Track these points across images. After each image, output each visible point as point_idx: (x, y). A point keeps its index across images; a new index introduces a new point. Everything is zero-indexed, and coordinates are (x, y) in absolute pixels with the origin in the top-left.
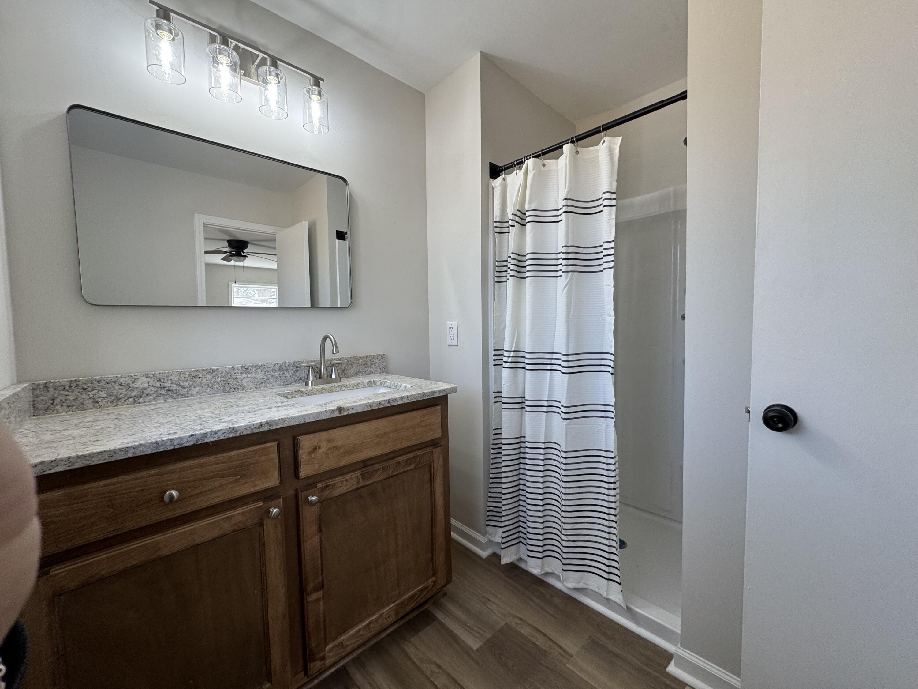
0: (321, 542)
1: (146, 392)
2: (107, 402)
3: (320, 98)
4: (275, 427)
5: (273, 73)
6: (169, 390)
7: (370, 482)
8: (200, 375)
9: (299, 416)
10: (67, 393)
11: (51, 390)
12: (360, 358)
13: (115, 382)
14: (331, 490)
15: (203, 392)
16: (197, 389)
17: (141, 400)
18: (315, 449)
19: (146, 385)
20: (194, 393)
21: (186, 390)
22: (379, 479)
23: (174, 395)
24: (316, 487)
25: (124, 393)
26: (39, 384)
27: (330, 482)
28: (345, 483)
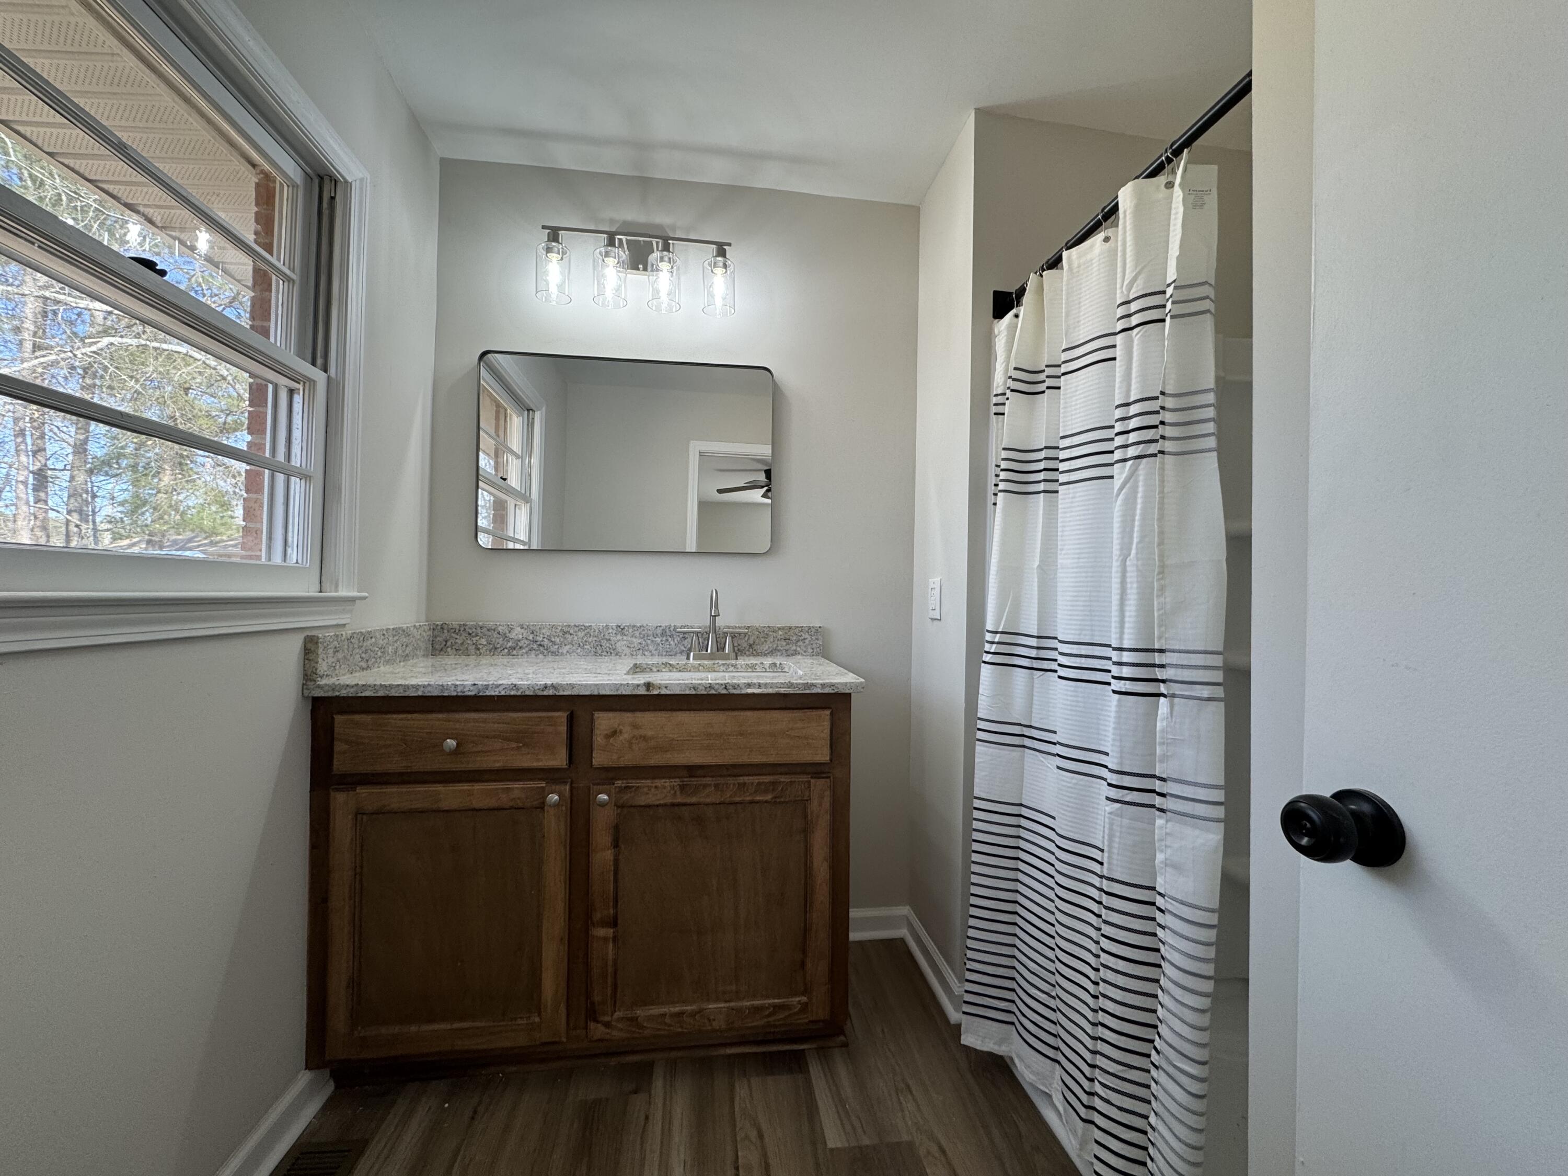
0: (616, 861)
1: (520, 644)
2: (486, 650)
3: (724, 270)
4: (561, 693)
5: (666, 259)
6: (541, 645)
7: (694, 800)
8: (572, 631)
9: (592, 684)
10: (456, 636)
11: (446, 631)
12: (779, 629)
13: (494, 630)
14: (633, 794)
15: (574, 651)
16: (567, 647)
17: (515, 652)
18: (614, 733)
19: (521, 637)
20: (565, 652)
21: (557, 647)
22: (708, 800)
23: (545, 652)
24: (614, 784)
25: (501, 642)
26: (437, 625)
27: (634, 783)
28: (653, 790)
